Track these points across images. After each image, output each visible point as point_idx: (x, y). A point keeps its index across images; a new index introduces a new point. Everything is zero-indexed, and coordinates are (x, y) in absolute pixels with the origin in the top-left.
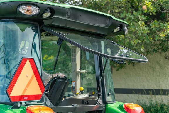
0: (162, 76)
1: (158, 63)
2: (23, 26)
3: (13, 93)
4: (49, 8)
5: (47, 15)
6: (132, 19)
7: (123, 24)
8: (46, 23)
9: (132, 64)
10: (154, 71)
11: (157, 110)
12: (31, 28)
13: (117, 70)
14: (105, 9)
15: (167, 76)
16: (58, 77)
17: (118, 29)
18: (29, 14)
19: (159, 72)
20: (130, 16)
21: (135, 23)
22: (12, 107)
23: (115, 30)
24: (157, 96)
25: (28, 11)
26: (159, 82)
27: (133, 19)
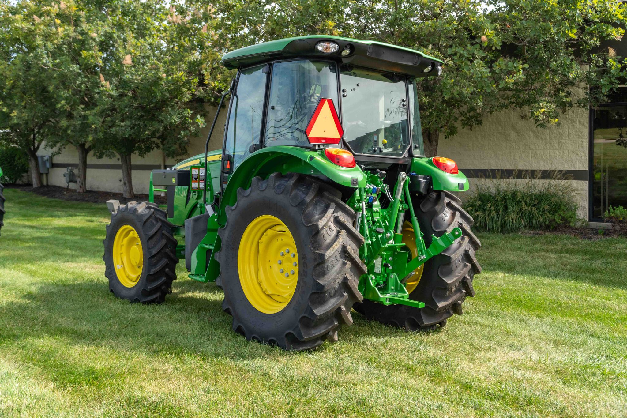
0: (520, 148)
1: (514, 127)
2: (319, 65)
3: (312, 135)
4: (350, 44)
5: (346, 52)
6: (464, 56)
7: (435, 63)
8: (345, 61)
9: (469, 127)
10: (507, 140)
11: (506, 199)
12: (328, 68)
13: (446, 138)
14: (427, 41)
15: (528, 148)
16: (357, 124)
17: (429, 68)
18: (328, 52)
19: (515, 142)
20: (462, 52)
21: (469, 63)
22: (309, 150)
23: (426, 70)
24: (507, 180)
25: (327, 48)
26: (514, 159)
27: (466, 56)
